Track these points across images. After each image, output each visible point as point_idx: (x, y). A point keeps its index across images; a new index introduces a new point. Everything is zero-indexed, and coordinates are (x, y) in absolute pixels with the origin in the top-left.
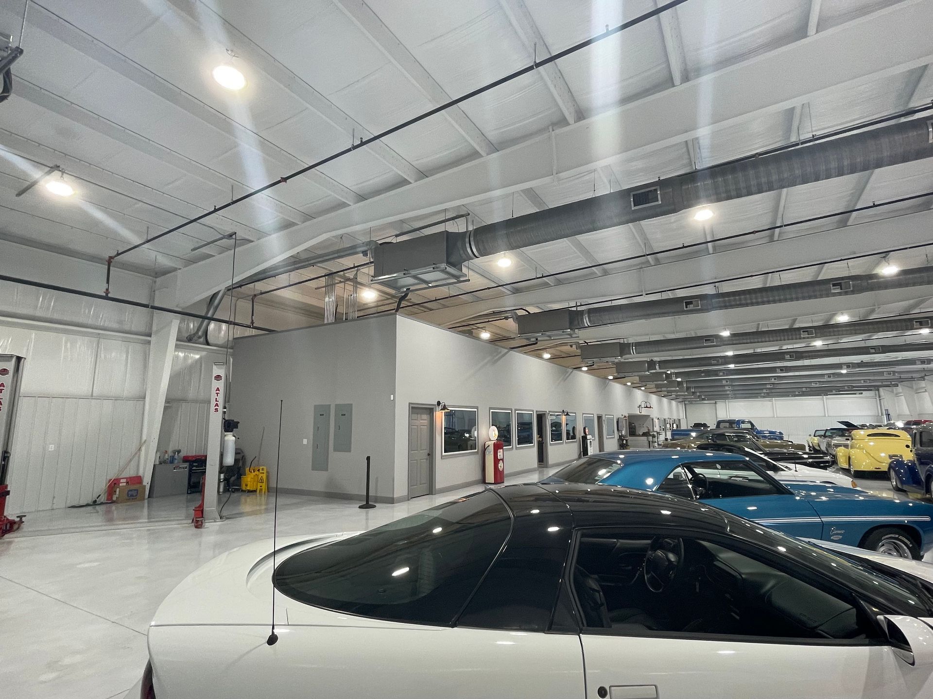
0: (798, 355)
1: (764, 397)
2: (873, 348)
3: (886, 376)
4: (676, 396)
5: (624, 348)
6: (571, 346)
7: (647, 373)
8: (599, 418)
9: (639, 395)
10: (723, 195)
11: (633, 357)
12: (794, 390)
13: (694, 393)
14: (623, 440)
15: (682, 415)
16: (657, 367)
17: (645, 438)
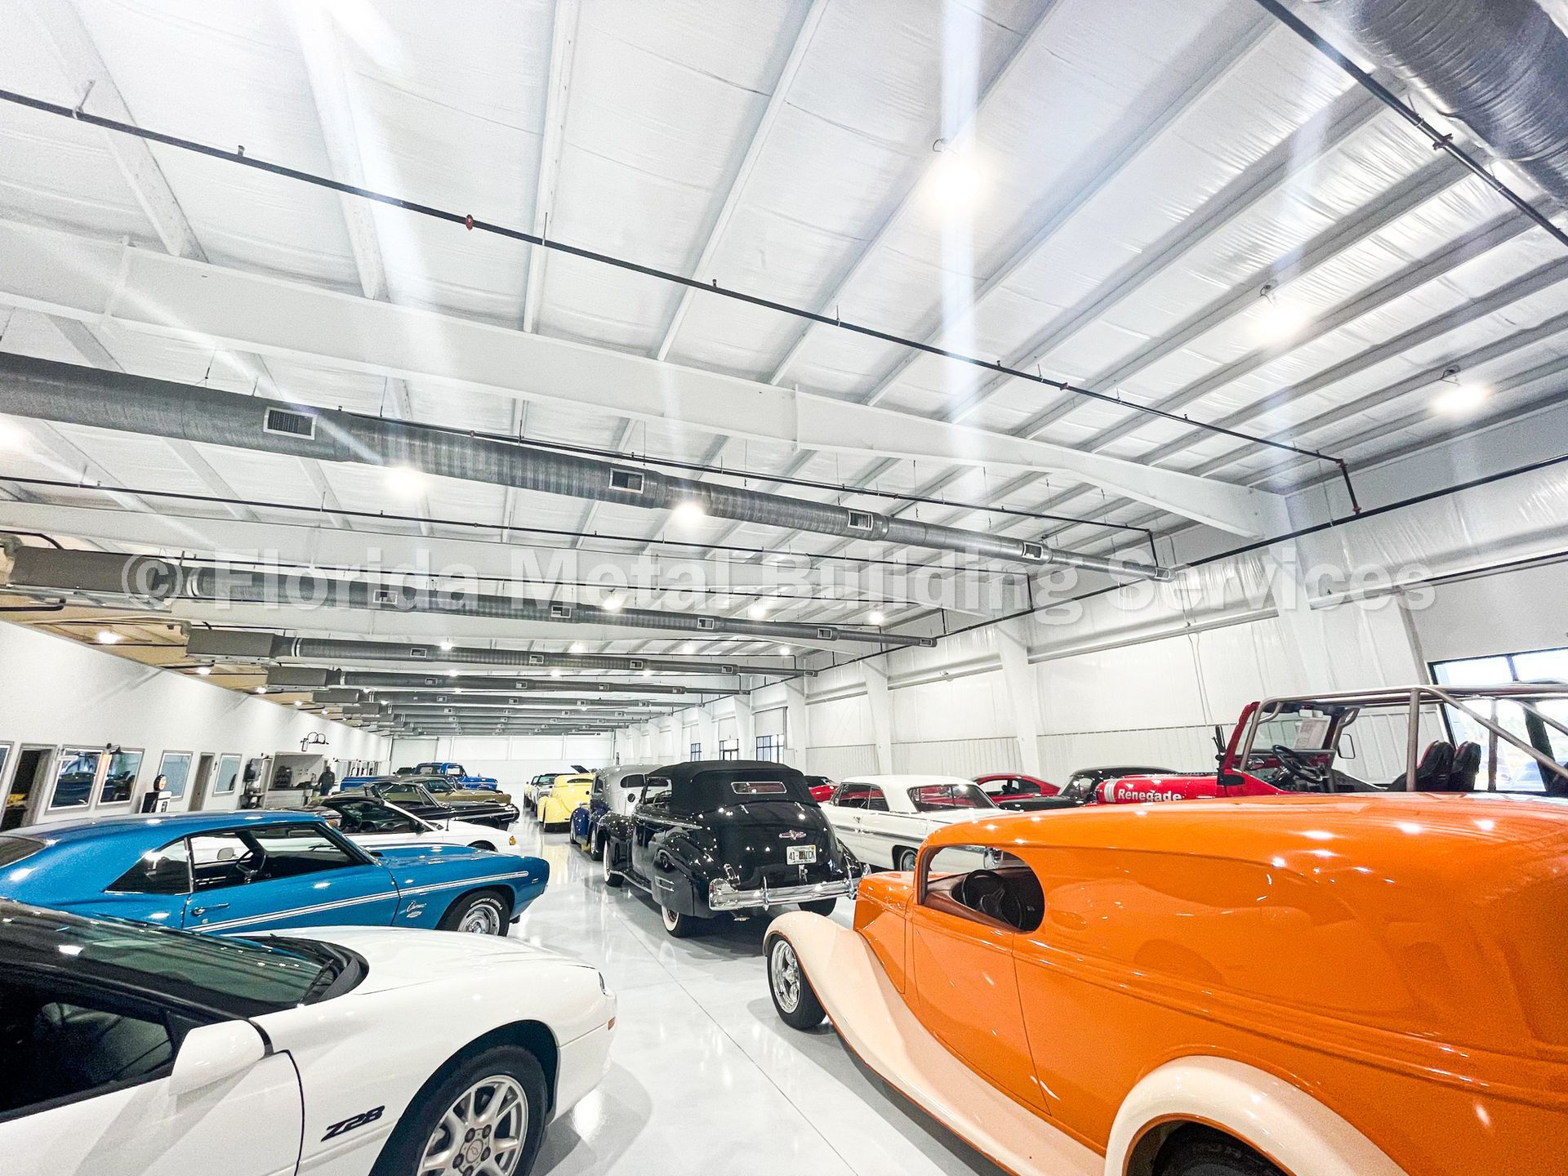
2: (602, 684)
3: (616, 717)
4: (379, 726)
5: (279, 644)
6: (171, 627)
7: (324, 689)
8: (206, 760)
9: (308, 723)
10: (431, 466)
11: (295, 659)
13: (406, 724)
14: (250, 798)
15: (383, 756)
16: (342, 681)
17: (300, 793)
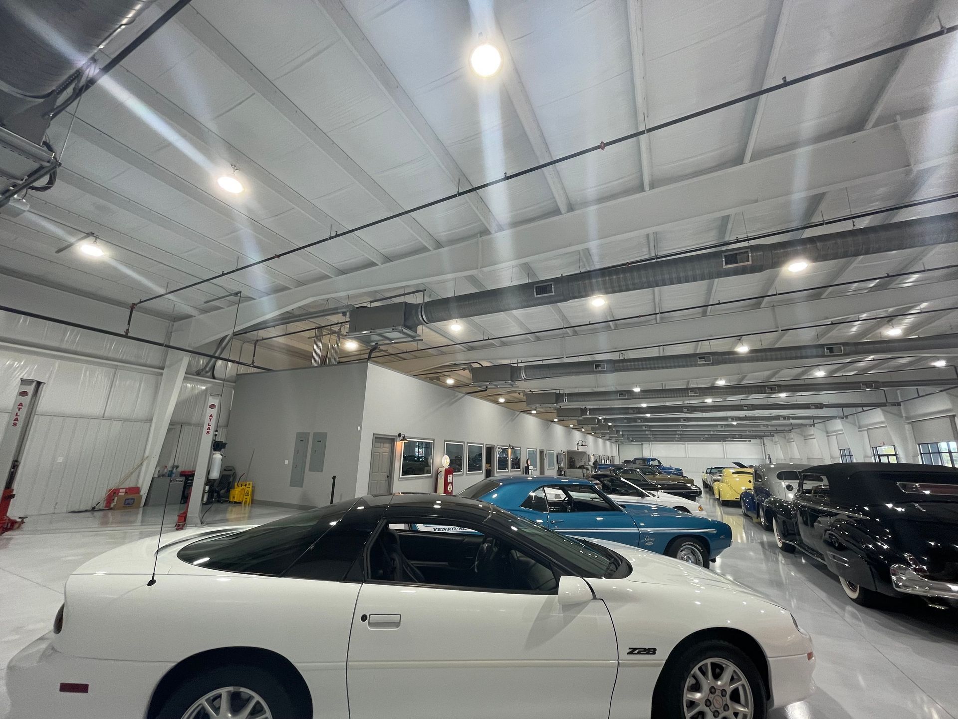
0: (693, 409)
1: (678, 441)
2: (746, 406)
3: (762, 428)
4: (610, 437)
5: (559, 397)
6: (519, 394)
7: (581, 418)
8: (542, 452)
9: (577, 436)
11: (566, 404)
12: (700, 436)
13: (623, 436)
14: (561, 472)
15: (615, 453)
16: (588, 413)
17: (580, 470)
